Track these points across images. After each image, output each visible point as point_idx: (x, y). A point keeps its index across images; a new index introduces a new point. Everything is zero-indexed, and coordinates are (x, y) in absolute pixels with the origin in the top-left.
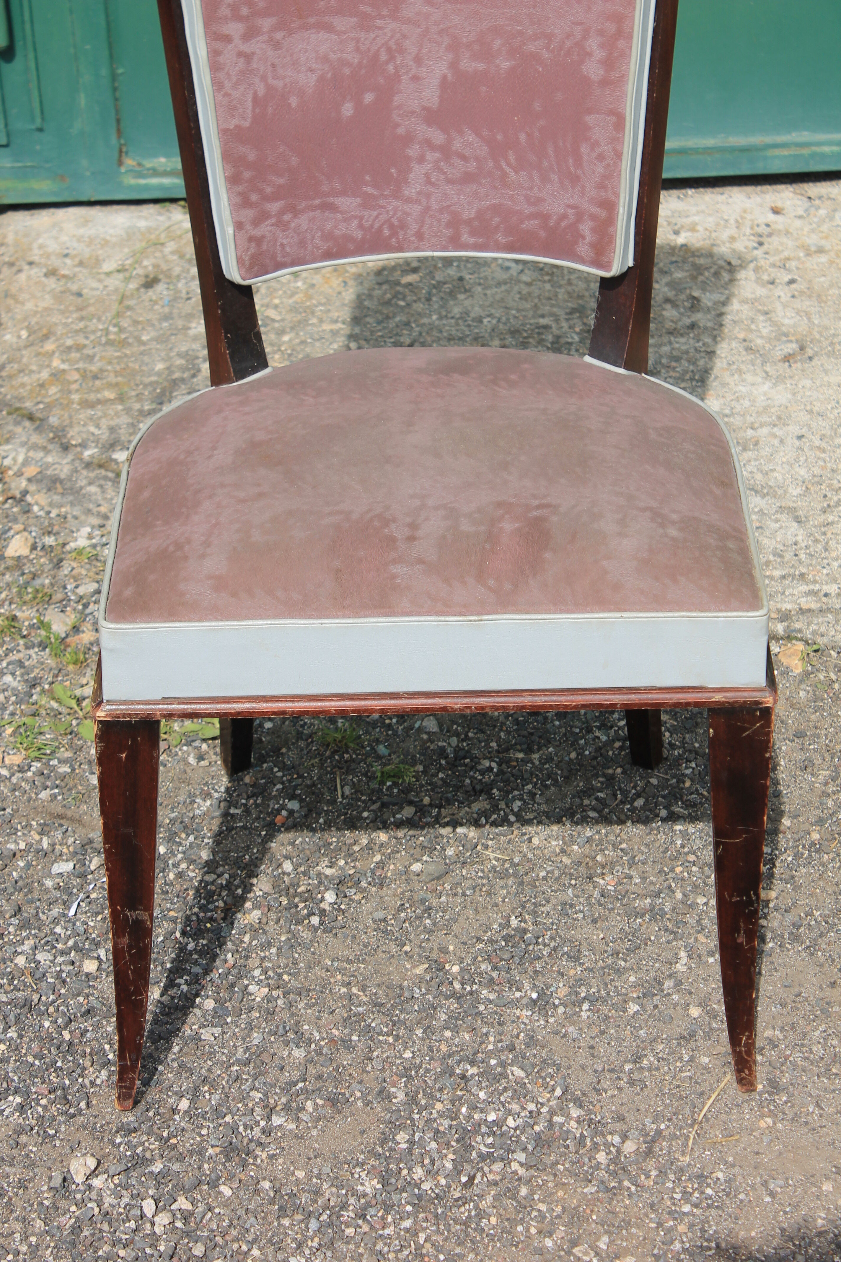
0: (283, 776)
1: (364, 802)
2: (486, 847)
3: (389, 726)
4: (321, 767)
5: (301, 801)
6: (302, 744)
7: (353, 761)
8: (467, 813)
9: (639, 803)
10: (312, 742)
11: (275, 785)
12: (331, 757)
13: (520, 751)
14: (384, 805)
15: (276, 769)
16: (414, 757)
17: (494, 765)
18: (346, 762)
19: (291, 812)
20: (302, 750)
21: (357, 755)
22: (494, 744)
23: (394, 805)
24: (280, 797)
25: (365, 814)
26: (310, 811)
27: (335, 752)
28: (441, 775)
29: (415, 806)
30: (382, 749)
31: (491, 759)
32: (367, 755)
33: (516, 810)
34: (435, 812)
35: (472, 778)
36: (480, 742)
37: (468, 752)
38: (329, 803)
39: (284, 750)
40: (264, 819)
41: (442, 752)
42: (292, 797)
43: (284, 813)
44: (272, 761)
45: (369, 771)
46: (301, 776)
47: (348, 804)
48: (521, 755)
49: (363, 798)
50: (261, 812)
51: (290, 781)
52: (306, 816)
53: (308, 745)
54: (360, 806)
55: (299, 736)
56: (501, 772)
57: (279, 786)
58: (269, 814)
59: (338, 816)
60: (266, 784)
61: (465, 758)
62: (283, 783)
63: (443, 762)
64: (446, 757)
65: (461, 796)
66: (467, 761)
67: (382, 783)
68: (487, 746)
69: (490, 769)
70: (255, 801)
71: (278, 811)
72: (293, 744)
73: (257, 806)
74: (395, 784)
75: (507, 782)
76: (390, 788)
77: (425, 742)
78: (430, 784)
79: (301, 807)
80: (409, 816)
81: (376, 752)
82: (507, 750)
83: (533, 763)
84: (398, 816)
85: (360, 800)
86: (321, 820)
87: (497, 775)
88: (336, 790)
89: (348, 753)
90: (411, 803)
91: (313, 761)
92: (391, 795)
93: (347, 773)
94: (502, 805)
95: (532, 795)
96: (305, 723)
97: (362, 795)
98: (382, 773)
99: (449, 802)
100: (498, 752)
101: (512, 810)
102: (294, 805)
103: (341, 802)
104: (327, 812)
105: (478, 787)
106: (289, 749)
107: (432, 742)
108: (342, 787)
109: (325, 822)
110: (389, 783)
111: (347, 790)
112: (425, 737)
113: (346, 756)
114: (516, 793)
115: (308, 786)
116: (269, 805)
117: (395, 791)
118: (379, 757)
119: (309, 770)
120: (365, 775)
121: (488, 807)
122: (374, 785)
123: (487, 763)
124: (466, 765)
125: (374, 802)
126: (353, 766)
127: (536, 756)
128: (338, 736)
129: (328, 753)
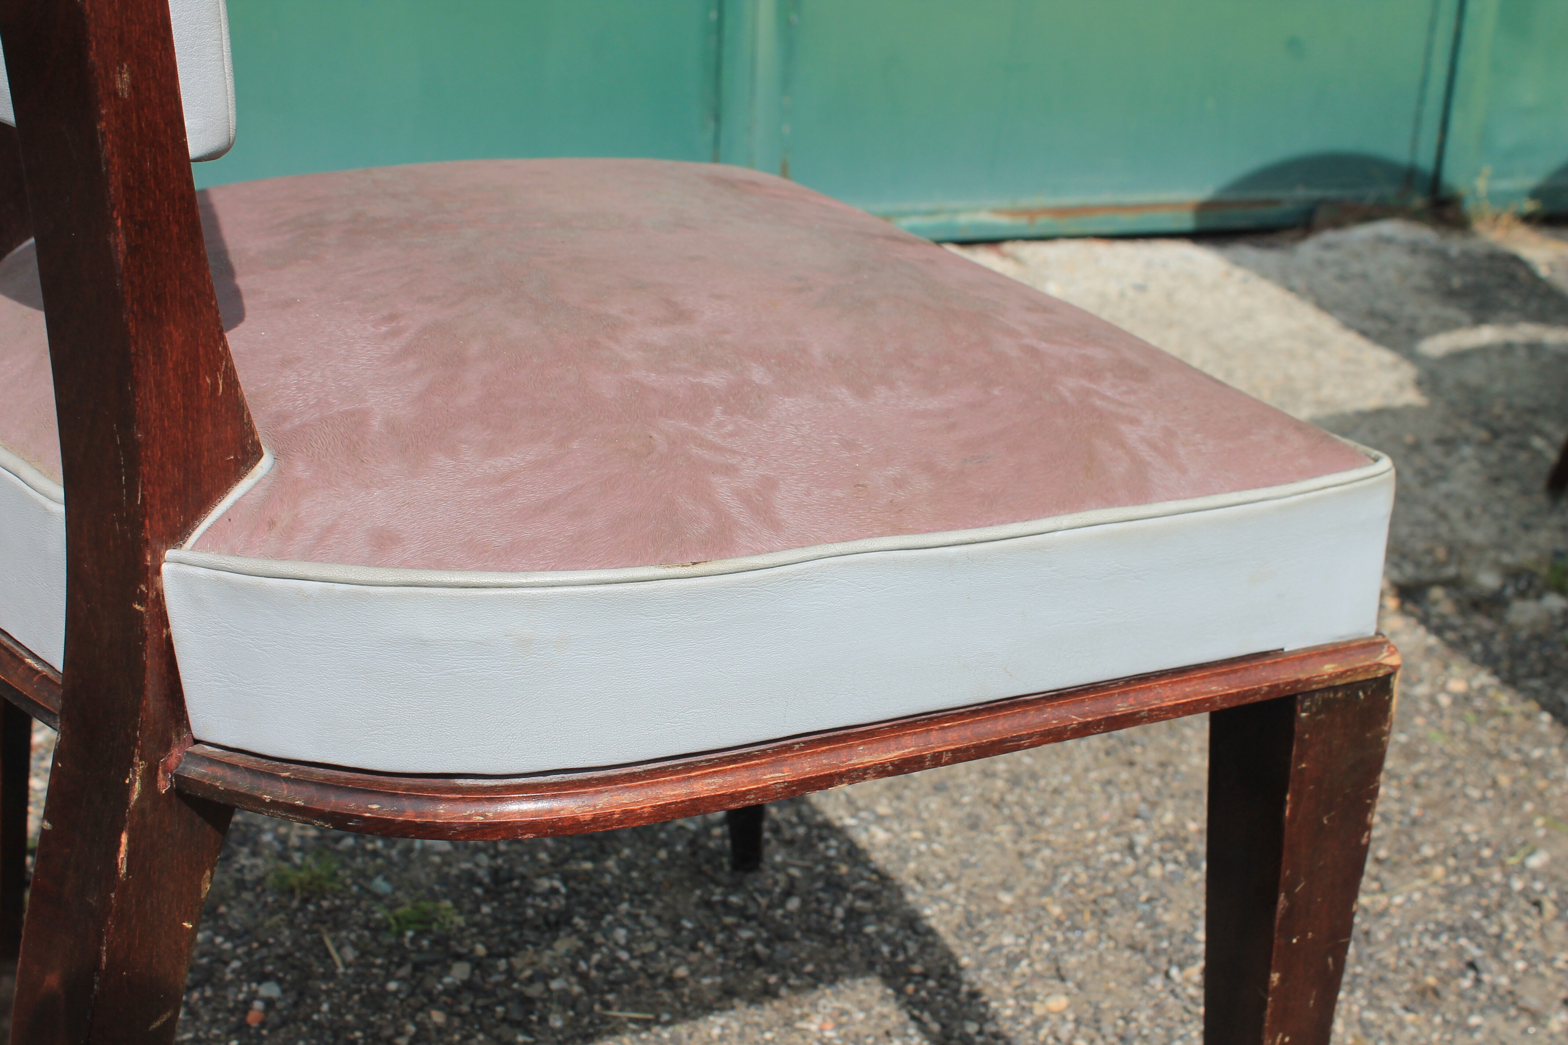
0: (235, 947)
1: (381, 967)
2: (607, 1006)
3: (375, 854)
4: (291, 924)
5: (280, 981)
6: (248, 896)
7: (339, 909)
8: (554, 958)
9: (793, 904)
10: (264, 891)
11: (226, 964)
12: (302, 908)
13: (586, 859)
14: (418, 967)
15: (219, 940)
16: (431, 891)
17: (557, 884)
18: (329, 911)
19: (269, 1003)
20: (251, 905)
21: (343, 899)
22: (543, 856)
23: (434, 963)
24: (241, 981)
25: (392, 986)
26: (301, 994)
27: (305, 901)
28: (486, 909)
29: (469, 960)
30: (380, 885)
31: (550, 876)
32: (358, 899)
33: (622, 941)
34: (502, 964)
35: (534, 906)
36: (521, 855)
37: (511, 869)
38: (326, 977)
39: (223, 909)
40: (226, 1021)
41: (472, 879)
42: (263, 978)
43: (258, 1005)
44: (208, 928)
45: (369, 920)
46: (264, 944)
47: (357, 975)
48: (588, 865)
49: (379, 961)
50: (216, 1010)
51: (249, 953)
52: (296, 1005)
53: (258, 896)
54: (376, 976)
55: (241, 885)
56: (573, 893)
57: (236, 964)
58: (232, 1011)
59: (349, 997)
60: (211, 963)
61: (510, 879)
62: (238, 958)
63: (479, 891)
64: (480, 884)
65: (531, 935)
66: (516, 883)
67: (401, 934)
68: (534, 859)
69: (554, 891)
70: (202, 993)
71: (247, 1004)
72: (233, 898)
73: (206, 1001)
74: (419, 934)
75: (589, 905)
76: (413, 940)
77: (439, 867)
78: (475, 925)
79: (284, 991)
80: (465, 977)
81: (368, 891)
82: (566, 860)
83: (610, 873)
84: (447, 980)
85: (373, 965)
86: (325, 1007)
87: (567, 897)
88: (328, 955)
89: (324, 898)
90: (459, 957)
91: (276, 919)
92: (420, 950)
93: (337, 926)
94: (599, 938)
95: (635, 917)
96: (243, 867)
97: (376, 956)
98: (397, 919)
99: (519, 946)
100: (553, 864)
101: (616, 943)
102: (270, 990)
103: (345, 974)
104: (329, 993)
105: (552, 918)
106: (229, 906)
107: (450, 865)
108: (339, 949)
109: (331, 1010)
110: (410, 934)
111: (350, 954)
112: (437, 859)
113: (325, 904)
114: (609, 918)
115: (281, 958)
116: (225, 998)
117: (425, 943)
118: (378, 898)
119: (275, 931)
120: (366, 926)
121: (580, 944)
122: (389, 939)
123: (545, 884)
124: (517, 890)
125: (399, 965)
126: (342, 916)
127: (611, 863)
128: (304, 875)
129: (295, 904)
